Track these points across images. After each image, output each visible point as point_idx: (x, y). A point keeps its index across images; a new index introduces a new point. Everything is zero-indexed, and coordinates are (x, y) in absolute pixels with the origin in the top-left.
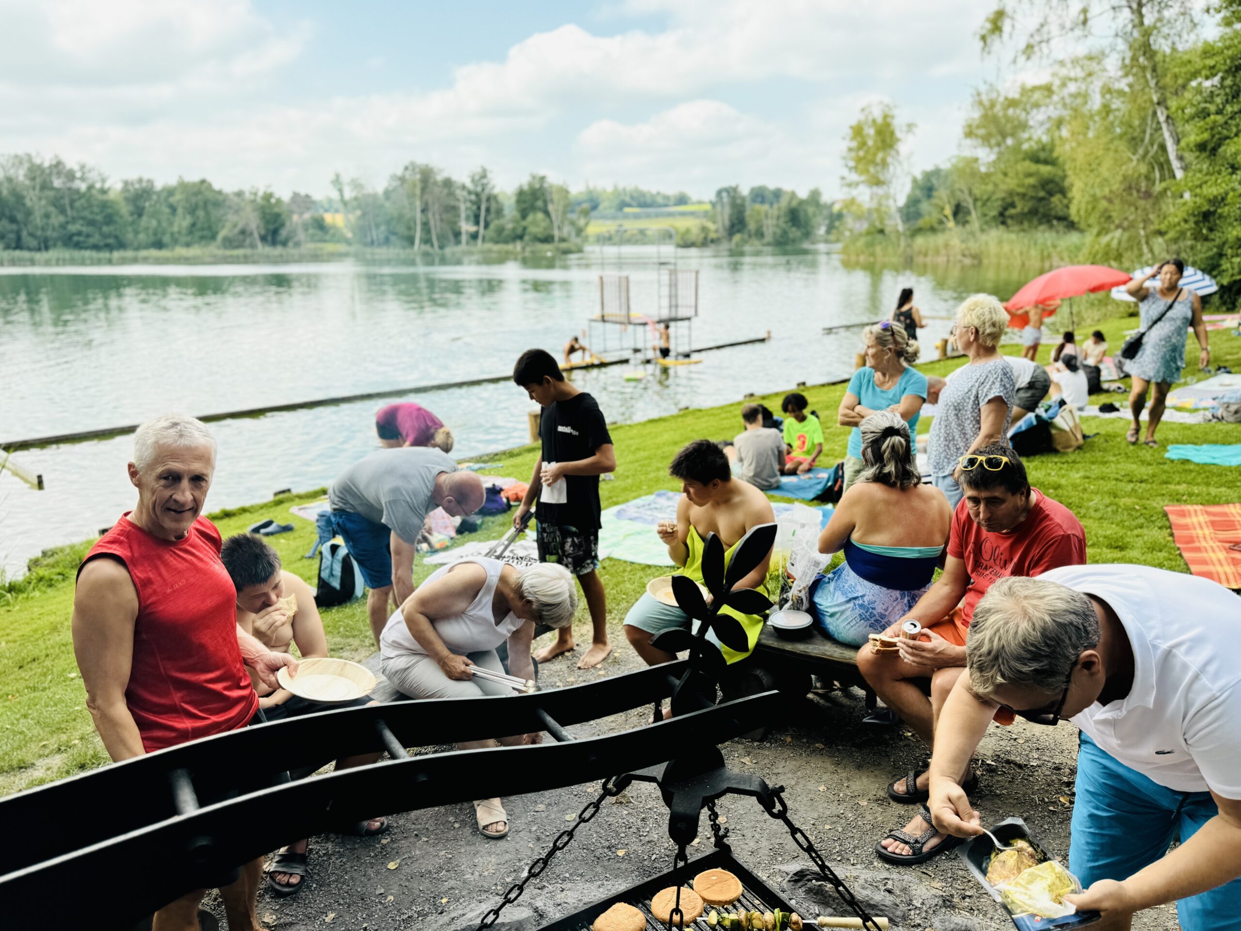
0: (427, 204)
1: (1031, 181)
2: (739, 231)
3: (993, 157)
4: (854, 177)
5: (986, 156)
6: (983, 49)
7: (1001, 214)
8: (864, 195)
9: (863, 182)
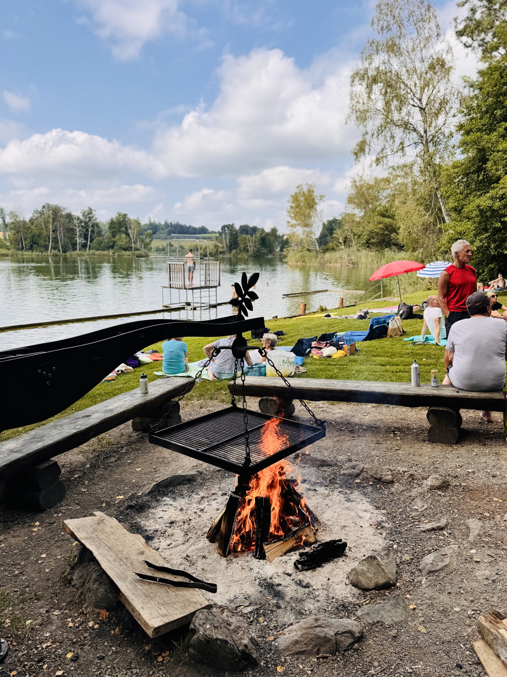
0: (56, 227)
1: (381, 226)
2: (234, 248)
3: (362, 214)
4: (294, 222)
5: (359, 213)
6: (356, 159)
7: (367, 242)
8: (299, 231)
9: (298, 224)
